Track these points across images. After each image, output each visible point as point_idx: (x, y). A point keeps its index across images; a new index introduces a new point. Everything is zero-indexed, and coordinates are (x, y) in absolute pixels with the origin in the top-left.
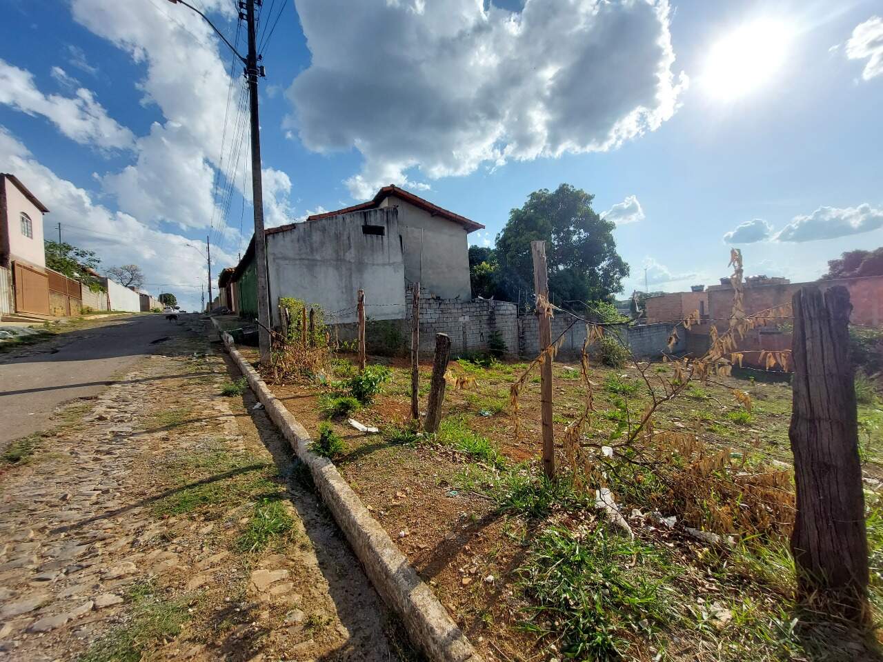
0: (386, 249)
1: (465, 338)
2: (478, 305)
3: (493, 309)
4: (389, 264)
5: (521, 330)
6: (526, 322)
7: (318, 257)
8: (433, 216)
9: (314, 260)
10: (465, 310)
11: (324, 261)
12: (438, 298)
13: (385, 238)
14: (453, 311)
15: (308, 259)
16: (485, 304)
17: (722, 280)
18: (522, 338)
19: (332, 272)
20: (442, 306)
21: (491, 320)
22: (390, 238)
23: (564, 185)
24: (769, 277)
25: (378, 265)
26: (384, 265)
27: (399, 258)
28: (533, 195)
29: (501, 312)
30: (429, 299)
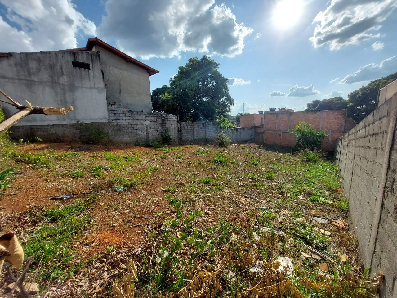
0: (92, 78)
1: (147, 134)
2: (155, 115)
3: (164, 118)
4: (94, 88)
5: (180, 129)
6: (183, 125)
7: (35, 79)
8: (126, 62)
9: (31, 81)
10: (147, 118)
11: (41, 82)
12: (130, 111)
13: (91, 71)
14: (140, 118)
15: (27, 80)
16: (159, 115)
17: (270, 109)
18: (180, 133)
19: (48, 90)
20: (133, 116)
21: (163, 123)
22: (95, 71)
23: (205, 56)
24: (287, 108)
25: (86, 88)
26: (91, 88)
27: (102, 85)
28: (190, 60)
29: (168, 120)
30: (124, 111)
